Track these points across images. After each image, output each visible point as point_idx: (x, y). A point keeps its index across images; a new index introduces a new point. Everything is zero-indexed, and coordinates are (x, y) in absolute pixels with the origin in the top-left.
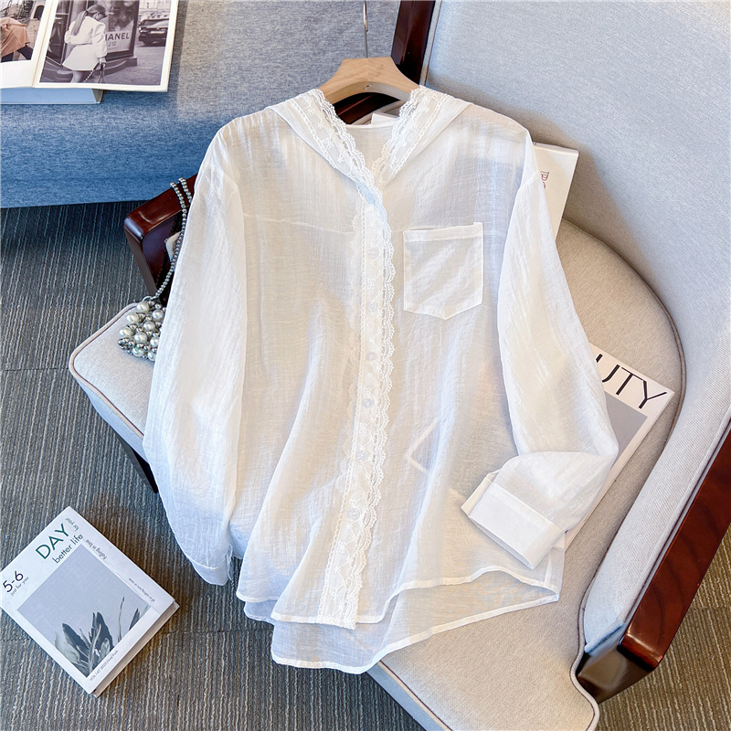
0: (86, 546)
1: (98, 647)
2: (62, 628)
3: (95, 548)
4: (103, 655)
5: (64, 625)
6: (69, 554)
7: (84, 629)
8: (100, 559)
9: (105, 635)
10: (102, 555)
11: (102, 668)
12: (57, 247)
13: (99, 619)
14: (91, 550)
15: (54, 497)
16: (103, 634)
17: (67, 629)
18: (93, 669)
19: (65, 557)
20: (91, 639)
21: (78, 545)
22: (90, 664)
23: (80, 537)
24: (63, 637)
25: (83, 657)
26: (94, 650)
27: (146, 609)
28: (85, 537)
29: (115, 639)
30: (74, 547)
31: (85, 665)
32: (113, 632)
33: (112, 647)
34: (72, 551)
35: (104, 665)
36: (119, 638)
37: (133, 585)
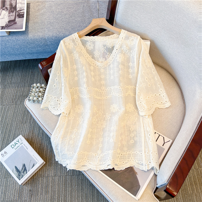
0: (23, 146)
1: (23, 173)
2: (15, 167)
3: (25, 146)
4: (24, 175)
5: (15, 166)
6: (19, 147)
7: (20, 168)
8: (26, 149)
9: (25, 170)
10: (27, 148)
13: (24, 165)
14: (24, 147)
16: (25, 169)
17: (16, 167)
18: (21, 178)
19: (18, 149)
20: (22, 170)
21: (21, 145)
22: (21, 177)
23: (22, 143)
24: (15, 169)
25: (19, 175)
26: (22, 173)
27: (36, 163)
28: (24, 143)
29: (28, 171)
30: (20, 146)
31: (19, 177)
32: (27, 169)
33: (27, 173)
34: (20, 147)
35: (24, 178)
36: (29, 171)
37: (34, 157)
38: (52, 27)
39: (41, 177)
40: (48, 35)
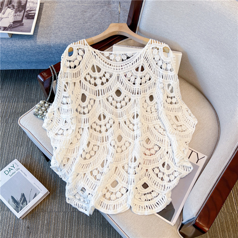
0: (21, 172)
1: (22, 204)
2: (11, 197)
3: (23, 172)
4: (24, 207)
7: (18, 198)
8: (25, 176)
11: (23, 210)
13: (23, 195)
16: (24, 200)
17: (13, 198)
19: (14, 175)
20: (20, 201)
21: (18, 171)
22: (19, 209)
23: (19, 169)
24: (11, 200)
25: (17, 207)
26: (21, 205)
27: (39, 193)
29: (28, 202)
31: (18, 209)
32: (27, 199)
33: (27, 204)
34: (16, 173)
37: (35, 185)
38: (60, 33)
39: (42, 212)
40: (54, 42)
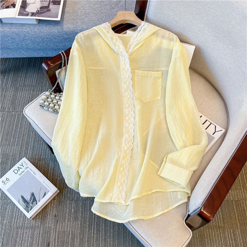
0: (30, 170)
1: (32, 203)
2: (21, 197)
3: (32, 171)
4: (34, 206)
6: (24, 173)
7: (28, 198)
8: (34, 175)
10: (35, 173)
12: (24, 71)
13: (33, 194)
15: (20, 154)
16: (34, 199)
18: (30, 210)
20: (30, 201)
21: (27, 170)
23: (28, 167)
24: (21, 200)
25: (27, 207)
27: (48, 192)
31: (28, 209)
32: (37, 199)
33: (37, 204)
35: (34, 209)
36: (39, 201)
